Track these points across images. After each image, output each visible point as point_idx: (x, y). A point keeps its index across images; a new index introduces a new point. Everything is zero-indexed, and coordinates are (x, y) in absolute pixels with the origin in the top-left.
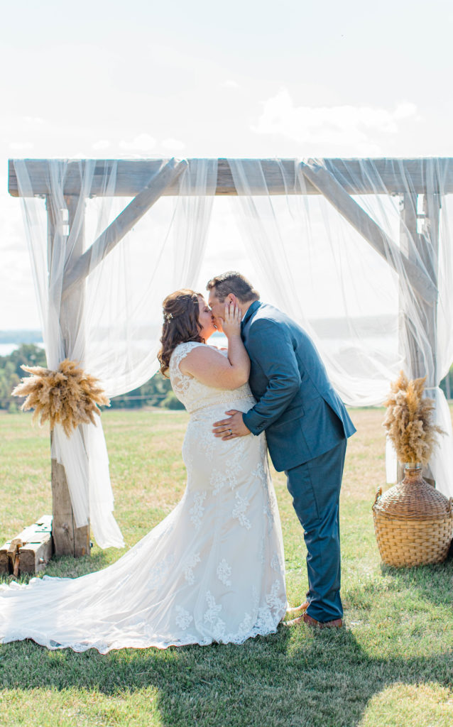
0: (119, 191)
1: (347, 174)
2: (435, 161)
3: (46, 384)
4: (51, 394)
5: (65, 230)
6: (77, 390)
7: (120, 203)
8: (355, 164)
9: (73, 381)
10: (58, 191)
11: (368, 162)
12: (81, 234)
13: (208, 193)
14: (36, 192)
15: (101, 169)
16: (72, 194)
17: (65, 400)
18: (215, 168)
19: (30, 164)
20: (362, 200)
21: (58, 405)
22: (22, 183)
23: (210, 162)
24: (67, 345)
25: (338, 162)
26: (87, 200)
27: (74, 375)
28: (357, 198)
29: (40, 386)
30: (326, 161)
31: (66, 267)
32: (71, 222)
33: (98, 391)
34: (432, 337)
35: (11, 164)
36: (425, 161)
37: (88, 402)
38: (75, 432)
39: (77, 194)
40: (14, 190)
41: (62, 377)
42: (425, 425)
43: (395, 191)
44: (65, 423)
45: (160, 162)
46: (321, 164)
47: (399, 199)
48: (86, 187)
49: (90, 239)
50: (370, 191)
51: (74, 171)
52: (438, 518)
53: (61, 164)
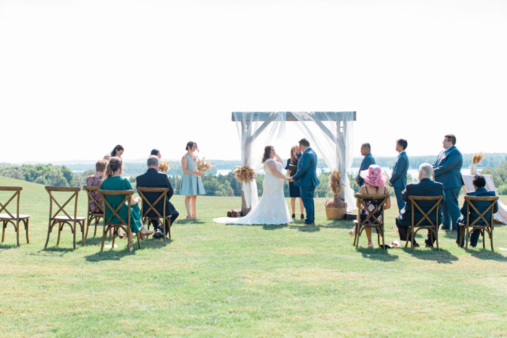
0: (260, 120)
1: (320, 116)
2: (345, 113)
3: (240, 170)
4: (242, 173)
5: (246, 130)
6: (248, 172)
7: (261, 123)
8: (323, 113)
9: (247, 170)
10: (244, 120)
11: (327, 113)
12: (250, 132)
13: (284, 120)
14: (239, 121)
15: (256, 114)
16: (248, 121)
17: (245, 175)
18: (286, 115)
19: (238, 113)
20: (324, 122)
21: (243, 176)
22: (236, 118)
23: (284, 113)
24: (246, 160)
25: (318, 113)
26: (252, 122)
27: (247, 168)
28: (322, 122)
29: (239, 171)
30: (315, 112)
31: (246, 140)
32: (248, 128)
33: (254, 173)
34: (344, 160)
35: (233, 113)
36: (342, 113)
37: (251, 176)
38: (248, 183)
39: (249, 121)
40: (233, 119)
41: (245, 169)
42: (338, 183)
43: (335, 120)
44: (245, 181)
45: (271, 113)
46: (314, 113)
47: (336, 122)
48: (252, 119)
49: (252, 133)
50: (328, 120)
51: (248, 115)
52: (341, 207)
53: (245, 113)
